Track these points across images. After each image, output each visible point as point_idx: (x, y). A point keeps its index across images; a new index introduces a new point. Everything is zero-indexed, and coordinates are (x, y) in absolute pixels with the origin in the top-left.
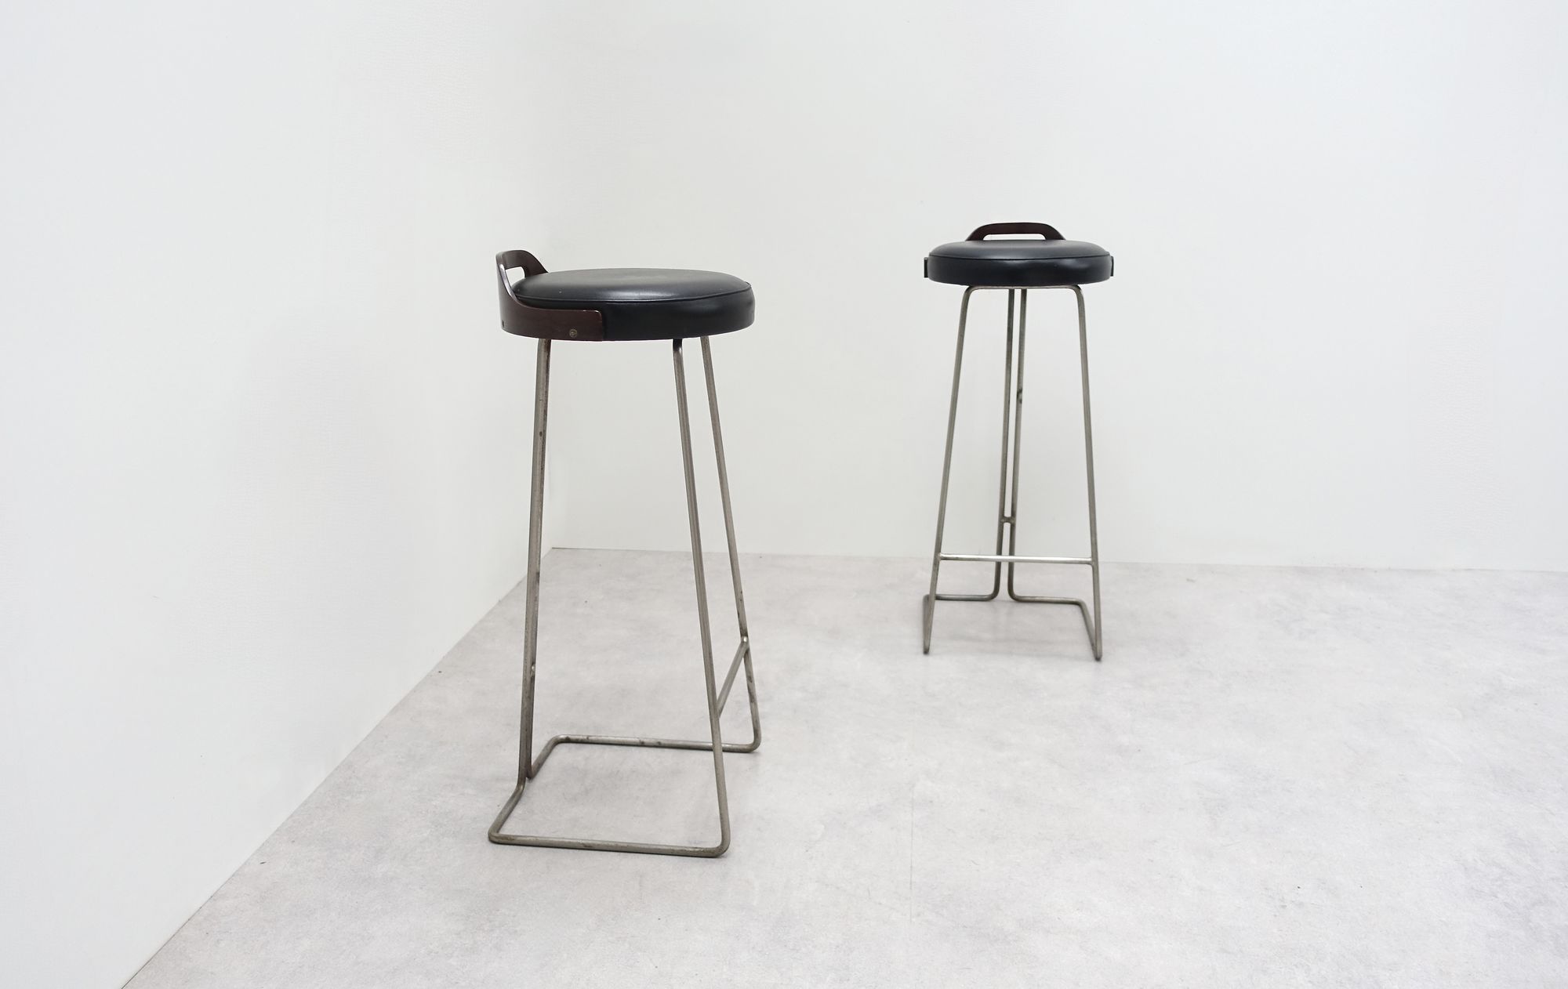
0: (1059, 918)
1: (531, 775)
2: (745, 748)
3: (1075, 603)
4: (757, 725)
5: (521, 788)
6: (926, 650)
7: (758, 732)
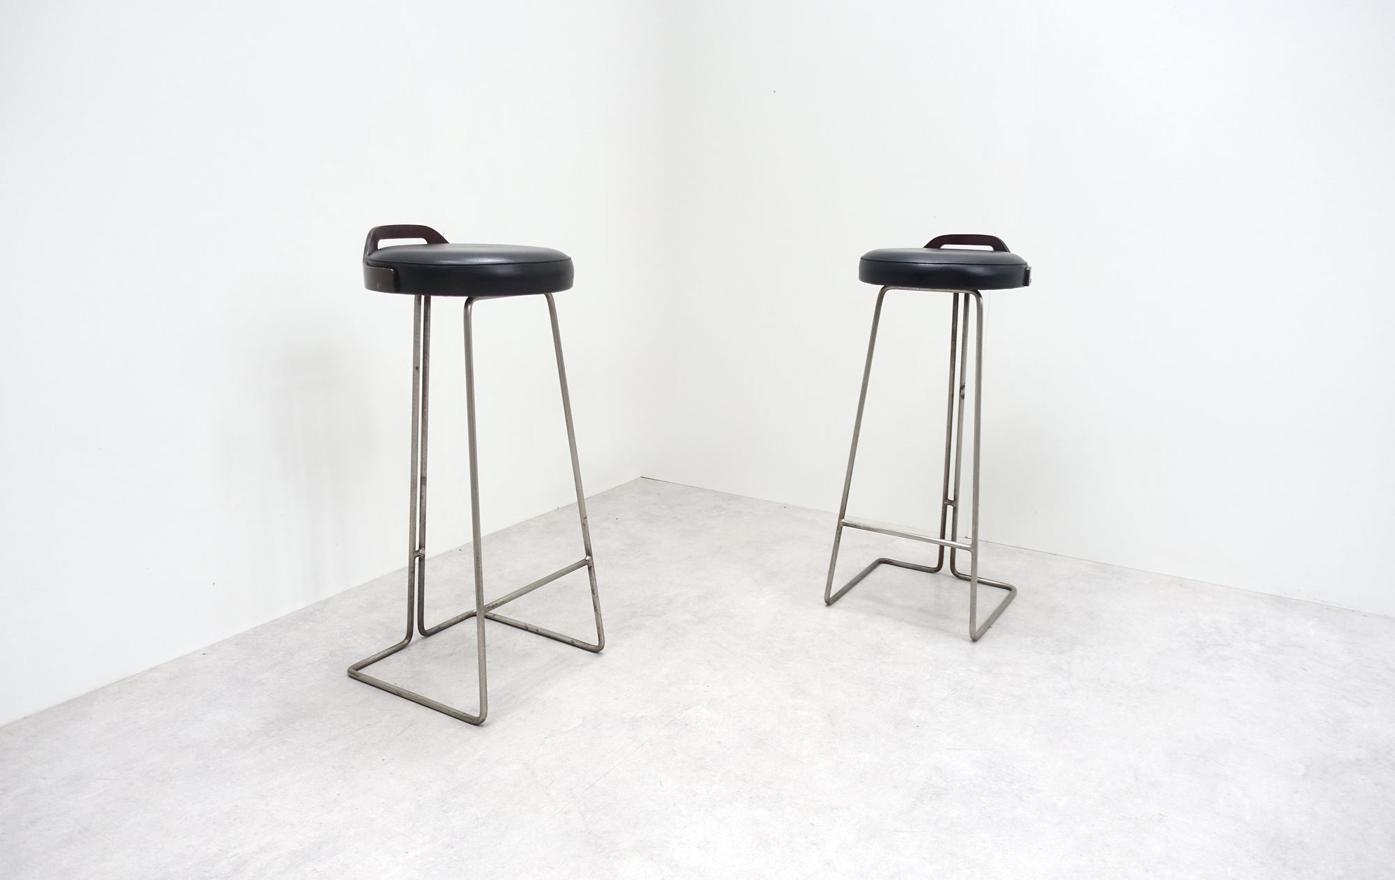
0: (673, 850)
1: (426, 634)
2: (593, 648)
3: (1008, 588)
4: (601, 631)
5: (406, 641)
6: (829, 602)
7: (602, 638)
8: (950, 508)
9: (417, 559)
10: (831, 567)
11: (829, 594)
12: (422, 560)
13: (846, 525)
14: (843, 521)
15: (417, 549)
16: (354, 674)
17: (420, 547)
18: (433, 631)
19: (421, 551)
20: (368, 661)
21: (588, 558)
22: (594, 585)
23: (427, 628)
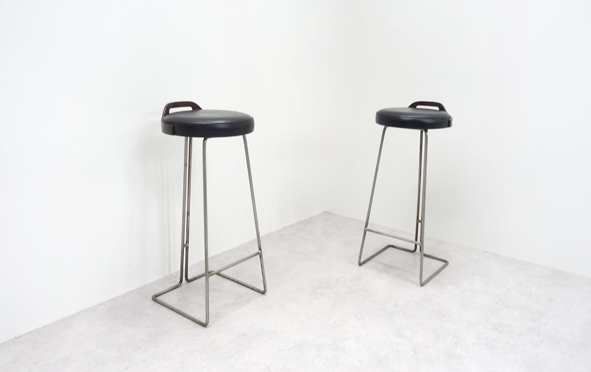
1: (188, 281)
2: (262, 292)
3: (445, 261)
4: (265, 285)
5: (179, 284)
6: (360, 264)
7: (265, 287)
8: (420, 224)
9: (185, 248)
10: (361, 249)
11: (360, 261)
12: (187, 248)
13: (368, 230)
14: (367, 228)
15: (185, 243)
16: (155, 299)
17: (186, 243)
18: (192, 279)
19: (187, 245)
20: (161, 293)
21: (259, 251)
22: (262, 264)
23: (189, 278)
